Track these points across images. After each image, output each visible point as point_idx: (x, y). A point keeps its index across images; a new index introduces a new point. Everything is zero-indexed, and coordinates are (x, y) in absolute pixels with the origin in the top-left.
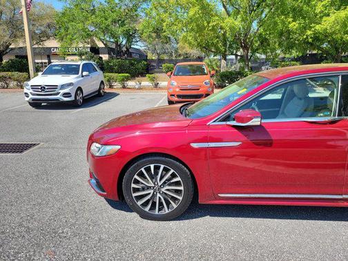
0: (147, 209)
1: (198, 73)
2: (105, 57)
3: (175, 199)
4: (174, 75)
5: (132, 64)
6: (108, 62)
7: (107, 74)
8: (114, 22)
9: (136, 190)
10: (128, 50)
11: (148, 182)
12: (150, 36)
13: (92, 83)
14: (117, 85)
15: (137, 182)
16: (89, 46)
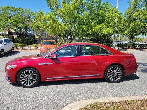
0: (25, 84)
1: (52, 44)
2: (15, 36)
3: (34, 81)
4: (43, 44)
5: (28, 40)
6: (16, 39)
7: (15, 44)
8: (20, 22)
9: (22, 79)
10: (26, 34)
11: (26, 76)
12: (35, 29)
13: (8, 47)
14: (20, 48)
15: (22, 76)
16: (8, 31)
